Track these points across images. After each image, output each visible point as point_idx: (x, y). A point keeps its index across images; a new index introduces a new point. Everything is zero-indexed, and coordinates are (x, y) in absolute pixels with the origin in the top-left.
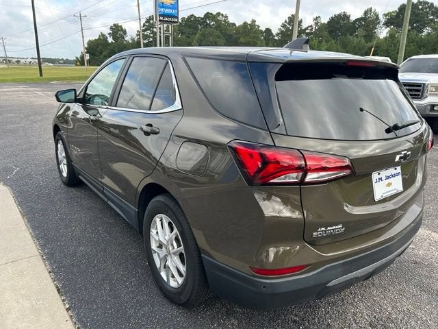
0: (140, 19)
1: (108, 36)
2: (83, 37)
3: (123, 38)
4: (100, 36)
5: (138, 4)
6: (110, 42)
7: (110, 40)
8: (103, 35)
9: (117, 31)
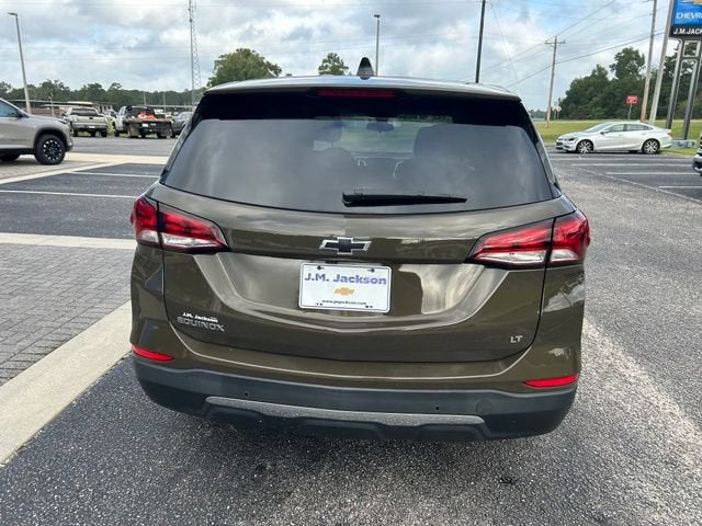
0: (652, 37)
1: (609, 70)
2: (553, 75)
3: (636, 71)
4: (594, 71)
5: (655, 10)
6: (610, 79)
7: (611, 76)
8: (600, 69)
9: (628, 60)
